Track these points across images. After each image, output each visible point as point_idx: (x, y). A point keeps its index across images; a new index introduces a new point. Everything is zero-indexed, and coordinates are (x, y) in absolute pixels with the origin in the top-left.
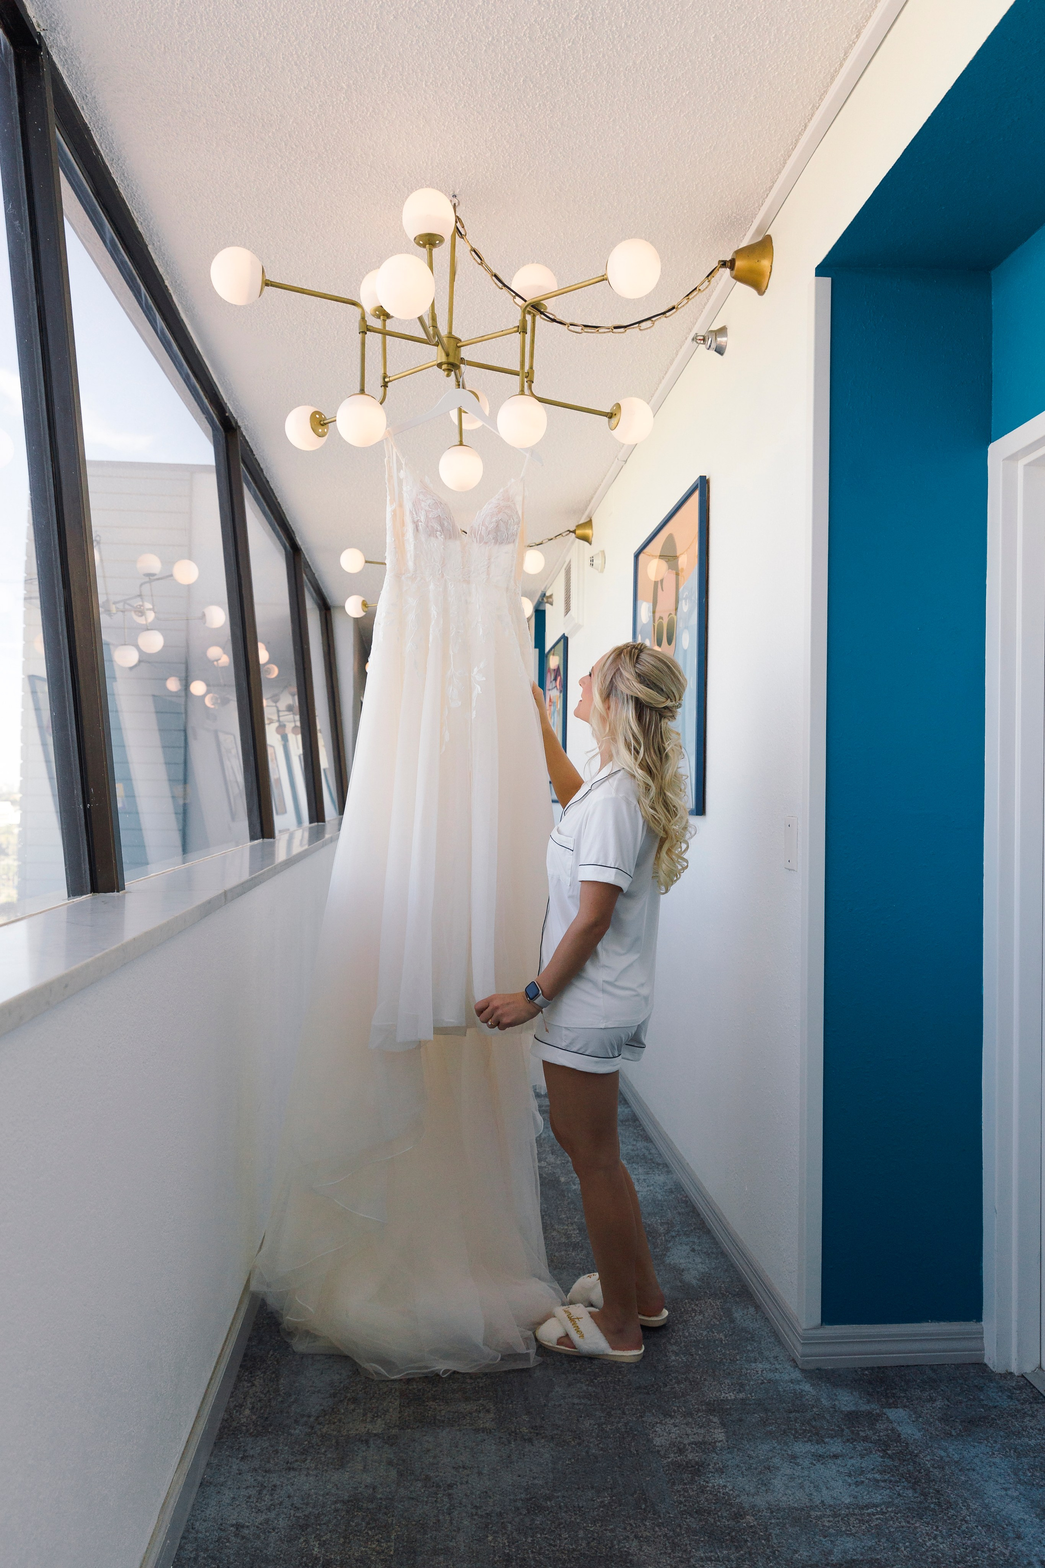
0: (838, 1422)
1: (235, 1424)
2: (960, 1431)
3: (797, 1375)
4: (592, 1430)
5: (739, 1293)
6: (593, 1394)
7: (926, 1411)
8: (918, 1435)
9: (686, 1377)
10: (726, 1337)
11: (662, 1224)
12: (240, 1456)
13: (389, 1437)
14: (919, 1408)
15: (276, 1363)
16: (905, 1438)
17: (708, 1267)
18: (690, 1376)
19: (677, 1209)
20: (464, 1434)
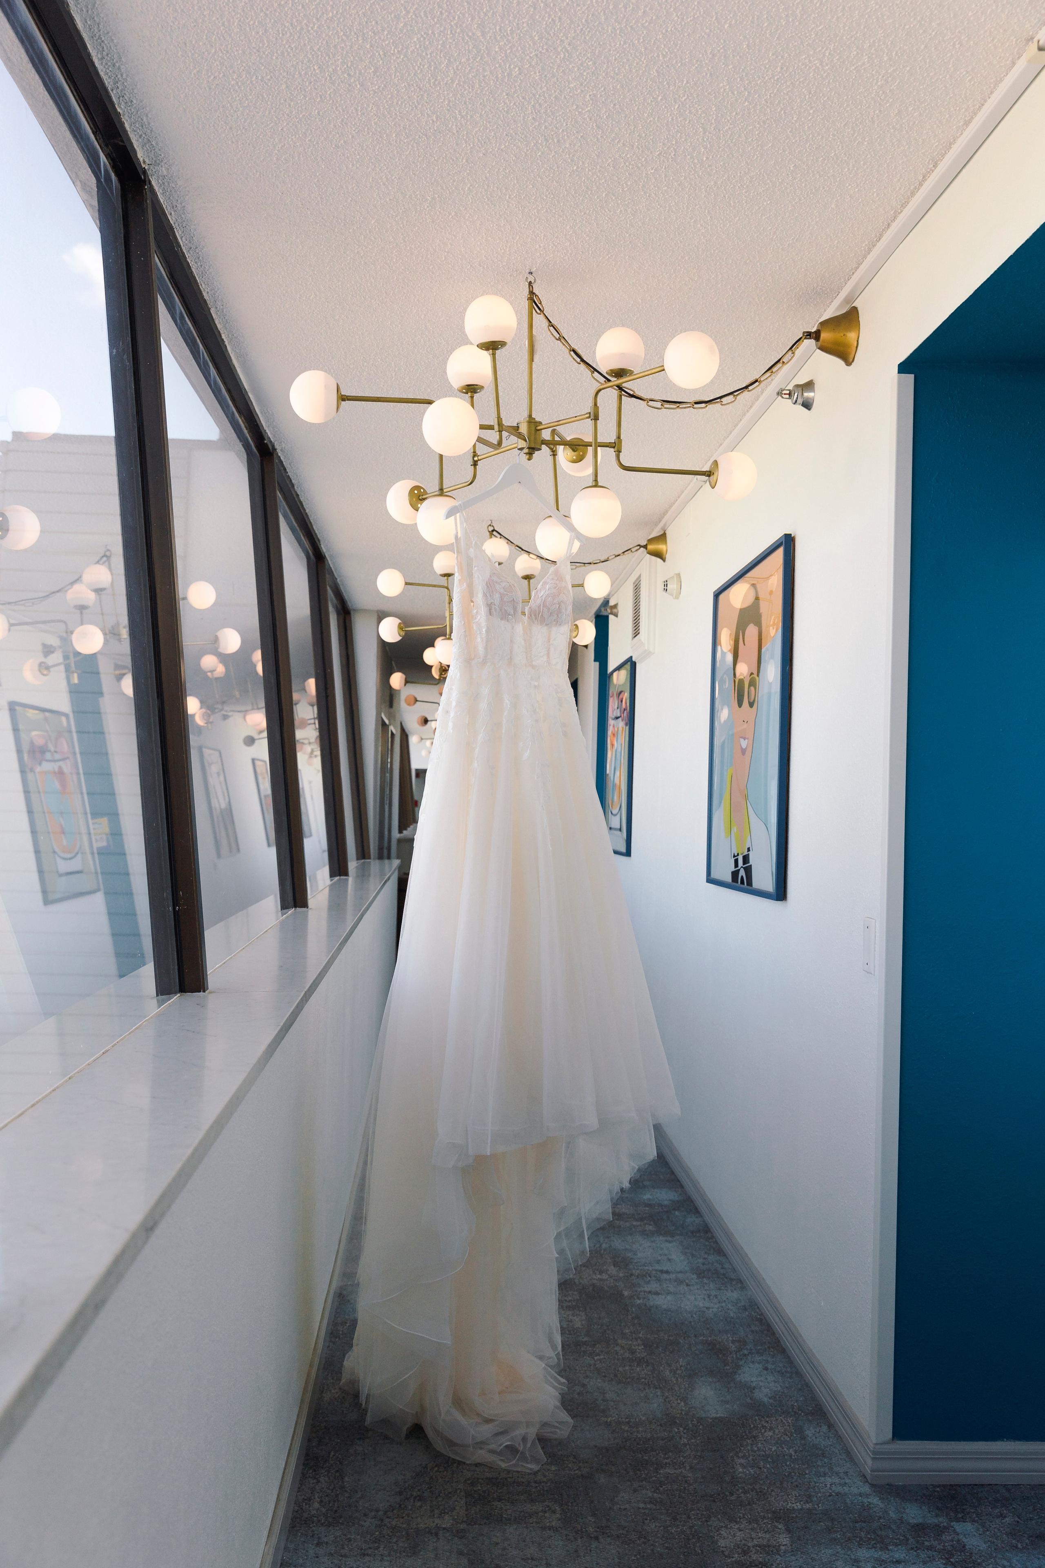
0: (904, 1532)
1: (305, 1515)
2: (1027, 1545)
3: (866, 1489)
4: (658, 1531)
5: (813, 1411)
6: (658, 1500)
7: (995, 1526)
8: (983, 1546)
9: (754, 1487)
10: (796, 1453)
11: (733, 1342)
12: (315, 1542)
13: (458, 1531)
14: (988, 1523)
15: (338, 1463)
16: (970, 1548)
17: (781, 1386)
18: (757, 1487)
19: (750, 1327)
20: (531, 1531)
